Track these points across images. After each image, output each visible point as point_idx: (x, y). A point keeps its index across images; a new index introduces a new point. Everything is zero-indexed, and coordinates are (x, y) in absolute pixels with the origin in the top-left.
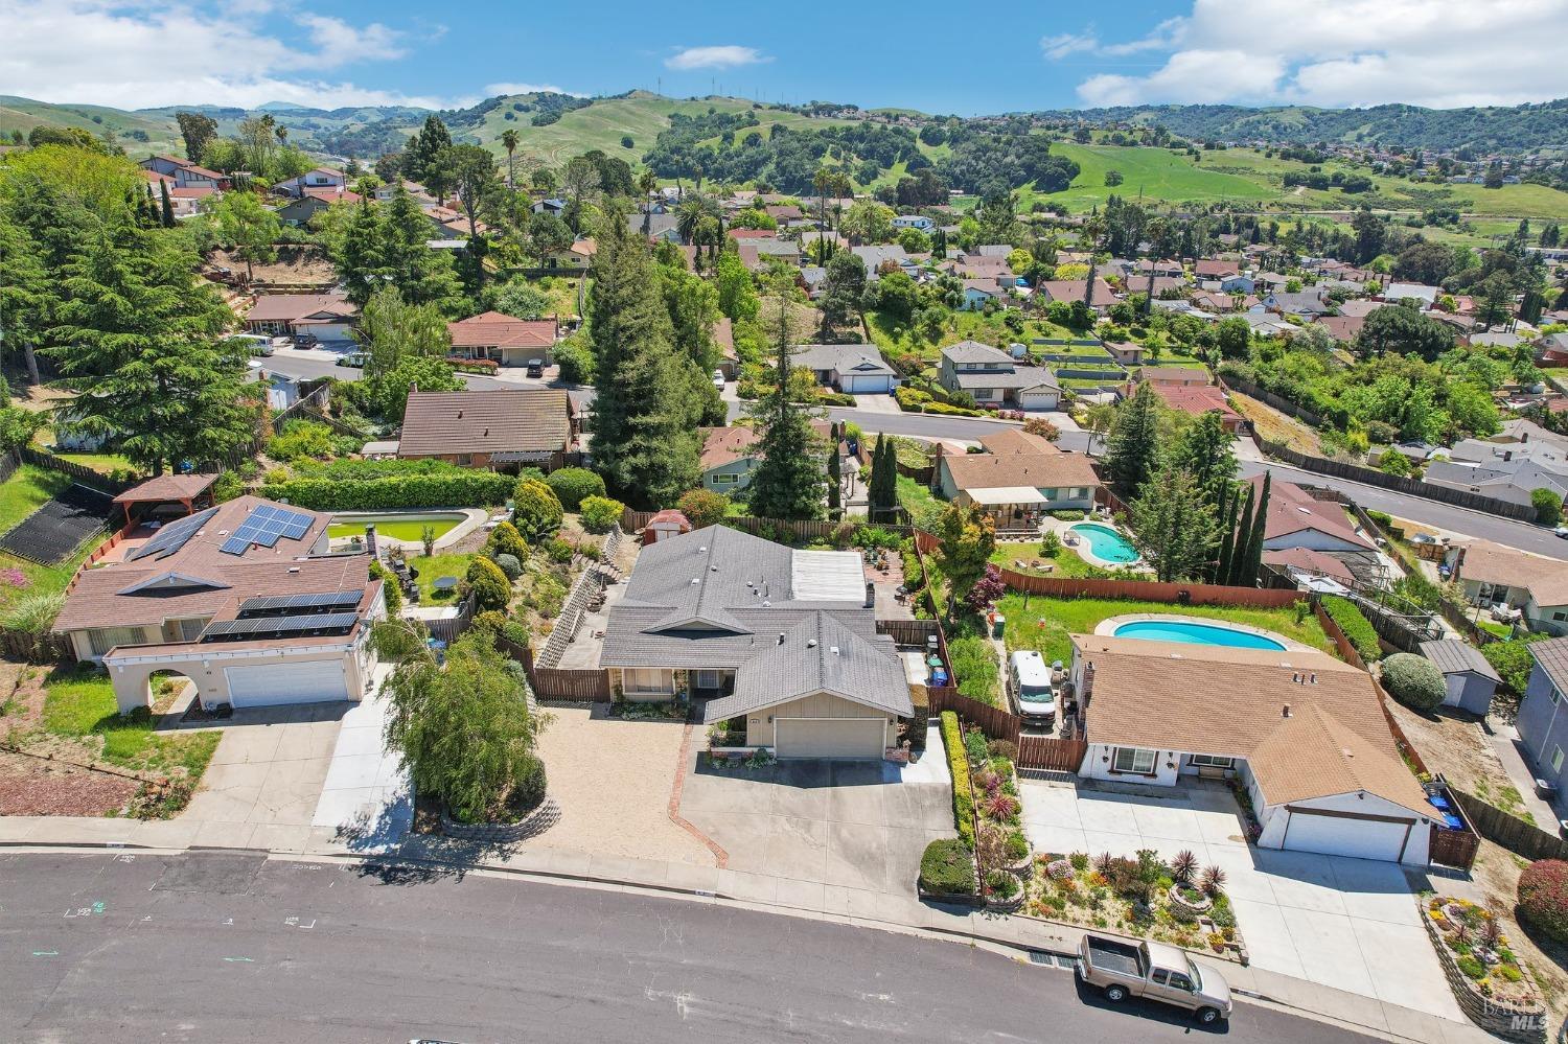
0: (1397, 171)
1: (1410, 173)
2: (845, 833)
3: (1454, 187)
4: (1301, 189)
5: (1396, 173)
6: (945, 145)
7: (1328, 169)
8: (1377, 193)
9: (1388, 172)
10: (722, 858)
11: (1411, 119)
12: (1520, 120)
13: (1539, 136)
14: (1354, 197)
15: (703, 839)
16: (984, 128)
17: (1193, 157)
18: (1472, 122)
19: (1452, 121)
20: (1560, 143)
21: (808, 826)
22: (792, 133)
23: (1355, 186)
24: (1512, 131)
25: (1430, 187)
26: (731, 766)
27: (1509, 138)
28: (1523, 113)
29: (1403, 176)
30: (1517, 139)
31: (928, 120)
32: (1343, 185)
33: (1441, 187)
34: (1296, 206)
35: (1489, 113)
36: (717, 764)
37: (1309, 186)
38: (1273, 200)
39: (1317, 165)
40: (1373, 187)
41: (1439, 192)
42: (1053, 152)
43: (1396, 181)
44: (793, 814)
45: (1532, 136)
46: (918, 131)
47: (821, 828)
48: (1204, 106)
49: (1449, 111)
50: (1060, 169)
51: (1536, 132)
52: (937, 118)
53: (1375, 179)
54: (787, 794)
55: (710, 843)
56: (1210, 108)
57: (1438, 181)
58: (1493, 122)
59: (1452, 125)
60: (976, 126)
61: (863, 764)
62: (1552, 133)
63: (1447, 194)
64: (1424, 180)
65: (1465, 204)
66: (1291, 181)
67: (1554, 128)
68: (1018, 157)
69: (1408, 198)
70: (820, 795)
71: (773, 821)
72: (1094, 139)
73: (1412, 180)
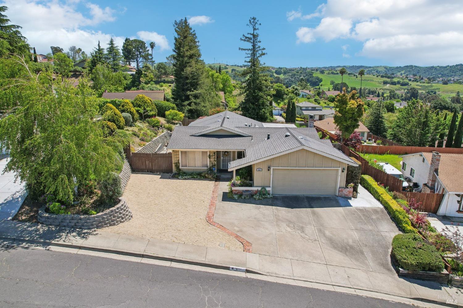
0: (416, 80)
1: (420, 81)
2: (327, 233)
3: (433, 85)
4: (388, 85)
5: (415, 81)
6: (282, 75)
7: (396, 80)
8: (411, 86)
9: (413, 81)
10: (246, 246)
11: (415, 69)
12: (447, 69)
13: (453, 74)
14: (404, 87)
15: (231, 234)
16: (293, 70)
17: (355, 77)
18: (433, 70)
19: (428, 70)
20: (459, 76)
21: (302, 229)
22: (237, 71)
23: (404, 84)
24: (446, 72)
25: (426, 85)
26: (245, 198)
27: (445, 74)
28: (448, 68)
29: (418, 82)
30: (447, 75)
31: (277, 68)
32: (401, 84)
33: (430, 84)
34: (387, 89)
35: (438, 68)
36: (236, 197)
37: (390, 84)
38: (381, 88)
39: (392, 79)
40: (409, 84)
41: (429, 86)
42: (314, 75)
43: (415, 83)
44: (289, 222)
45: (452, 74)
46: (274, 71)
47: (311, 230)
48: (356, 66)
49: (426, 67)
50: (317, 80)
51: (452, 73)
52: (279, 68)
53: (410, 83)
54: (283, 212)
55: (237, 237)
56: (358, 66)
57: (429, 83)
58: (440, 70)
59: (428, 71)
60: (291, 70)
61: (325, 198)
62: (457, 73)
63: (432, 86)
64: (424, 83)
65: (437, 89)
66: (385, 83)
67: (457, 72)
68: (304, 77)
69: (420, 87)
70: (304, 213)
71: (278, 225)
72: (326, 73)
73: (421, 83)
